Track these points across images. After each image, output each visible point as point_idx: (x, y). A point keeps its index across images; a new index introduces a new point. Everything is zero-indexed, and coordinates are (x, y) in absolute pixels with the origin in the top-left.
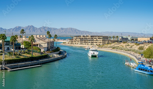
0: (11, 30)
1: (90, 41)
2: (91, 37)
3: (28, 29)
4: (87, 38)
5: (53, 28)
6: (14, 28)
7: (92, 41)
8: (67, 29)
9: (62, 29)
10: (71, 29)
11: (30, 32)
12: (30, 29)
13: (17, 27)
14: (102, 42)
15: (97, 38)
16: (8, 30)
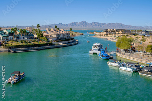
0: (69, 25)
1: (113, 34)
2: (116, 30)
3: (82, 24)
4: (113, 31)
5: (102, 23)
6: (71, 23)
7: (115, 34)
8: (114, 24)
9: (110, 24)
10: (118, 24)
11: (83, 26)
12: (83, 24)
13: (73, 23)
14: (122, 34)
15: (121, 31)
16: (66, 25)
